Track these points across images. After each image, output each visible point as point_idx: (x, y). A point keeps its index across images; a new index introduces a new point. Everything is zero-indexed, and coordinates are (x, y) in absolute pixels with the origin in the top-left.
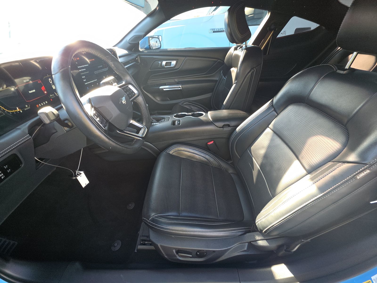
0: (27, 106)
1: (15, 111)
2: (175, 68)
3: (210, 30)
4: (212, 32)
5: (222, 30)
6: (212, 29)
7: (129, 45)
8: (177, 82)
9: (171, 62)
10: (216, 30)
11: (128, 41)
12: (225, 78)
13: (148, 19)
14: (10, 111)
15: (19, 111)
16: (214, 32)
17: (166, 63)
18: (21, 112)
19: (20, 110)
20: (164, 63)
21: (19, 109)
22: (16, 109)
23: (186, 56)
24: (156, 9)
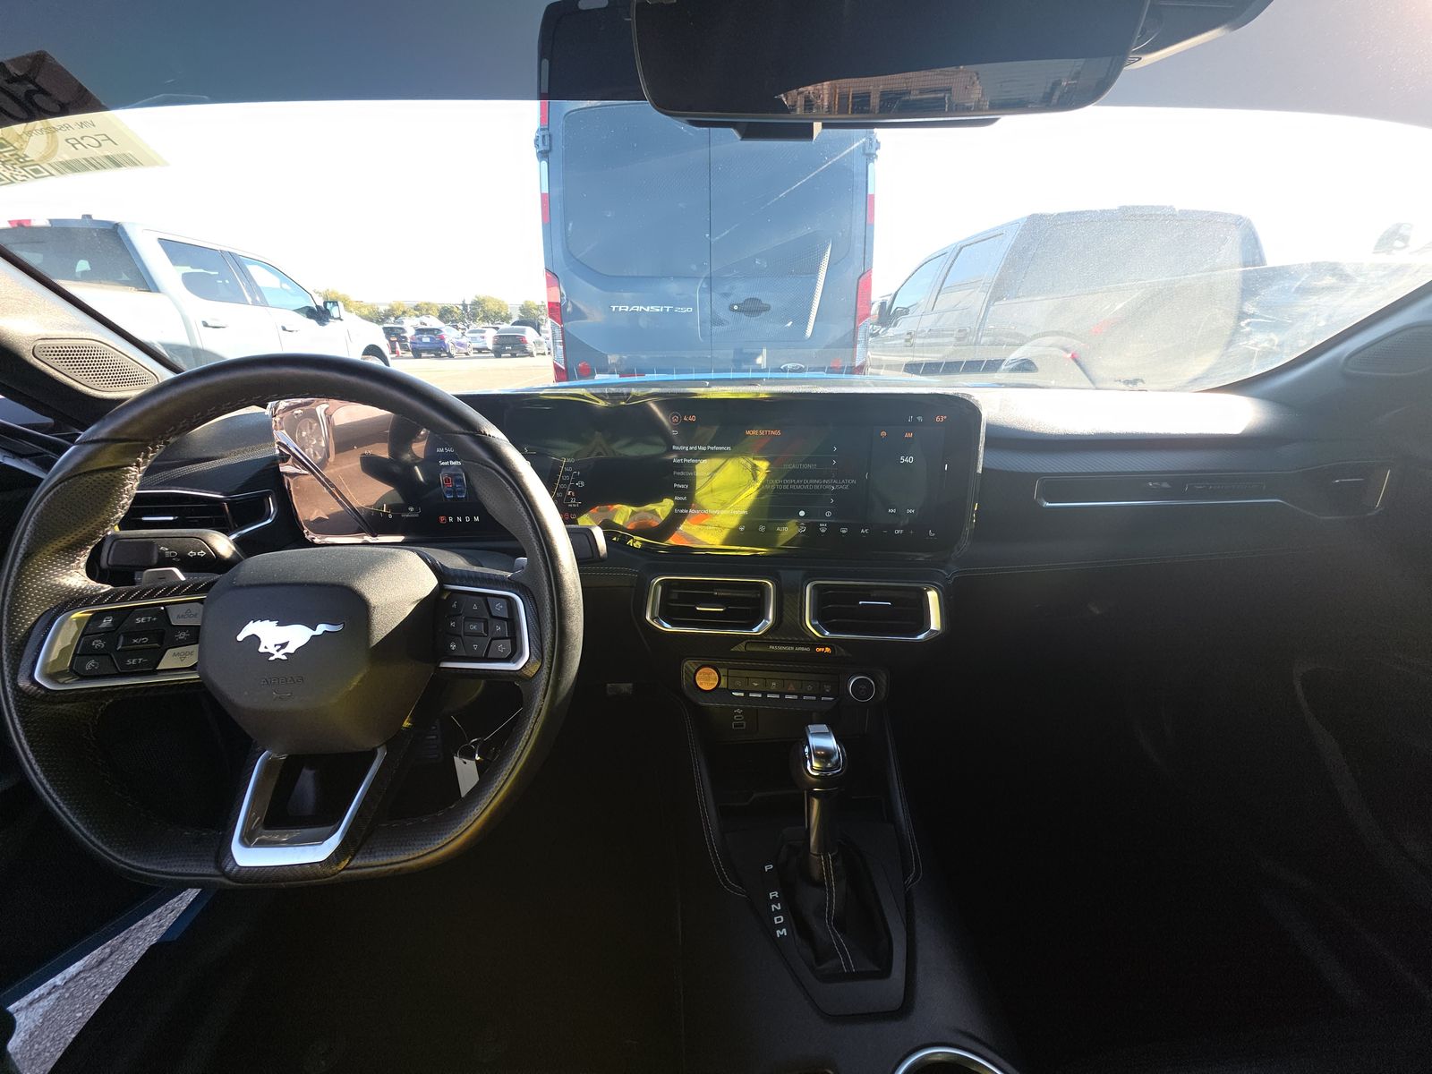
0: (411, 509)
15: (386, 515)
18: (390, 516)
19: (390, 512)
21: (388, 509)
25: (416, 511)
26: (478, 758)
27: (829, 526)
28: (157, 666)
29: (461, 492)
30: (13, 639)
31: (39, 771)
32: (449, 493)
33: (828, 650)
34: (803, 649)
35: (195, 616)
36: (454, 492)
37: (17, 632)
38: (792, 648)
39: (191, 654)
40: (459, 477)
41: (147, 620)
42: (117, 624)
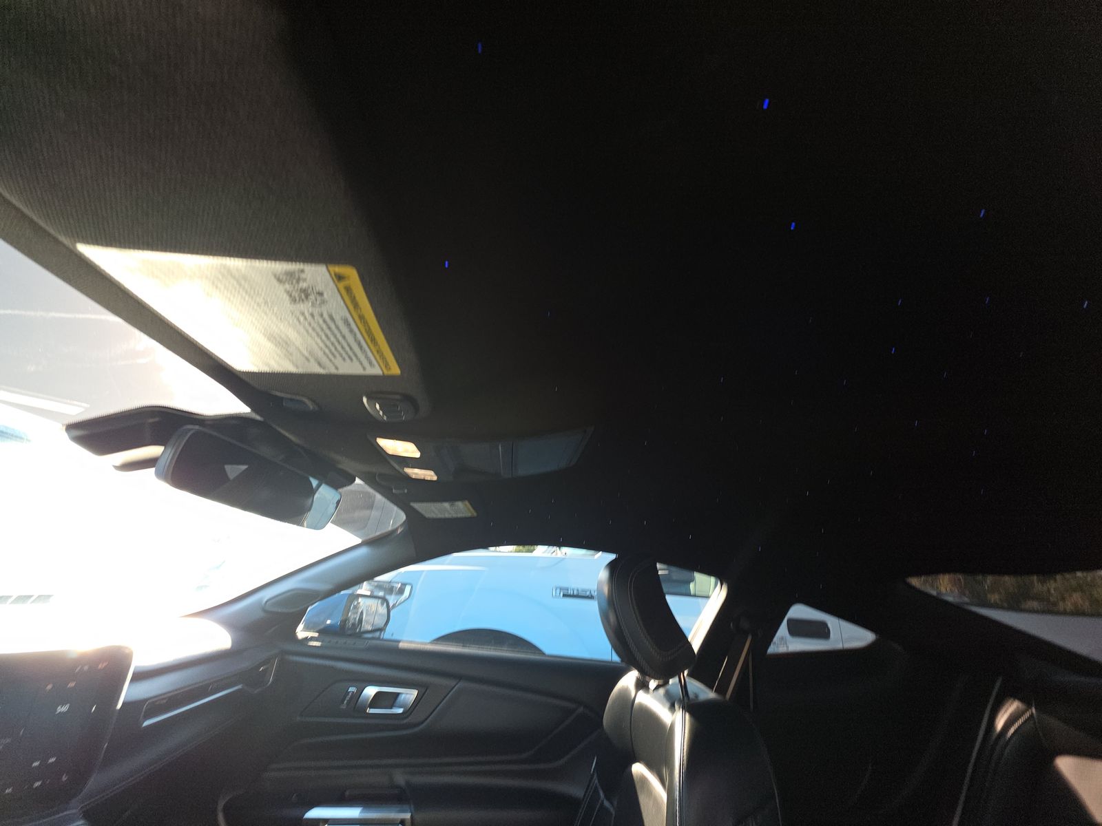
2: (405, 721)
3: (554, 590)
4: (562, 595)
5: (588, 593)
6: (561, 589)
7: (262, 614)
8: (398, 787)
9: (398, 694)
10: (570, 592)
11: (265, 600)
12: (612, 803)
13: (364, 551)
16: (565, 596)
17: (378, 694)
20: (370, 691)
23: (459, 677)
24: (397, 529)
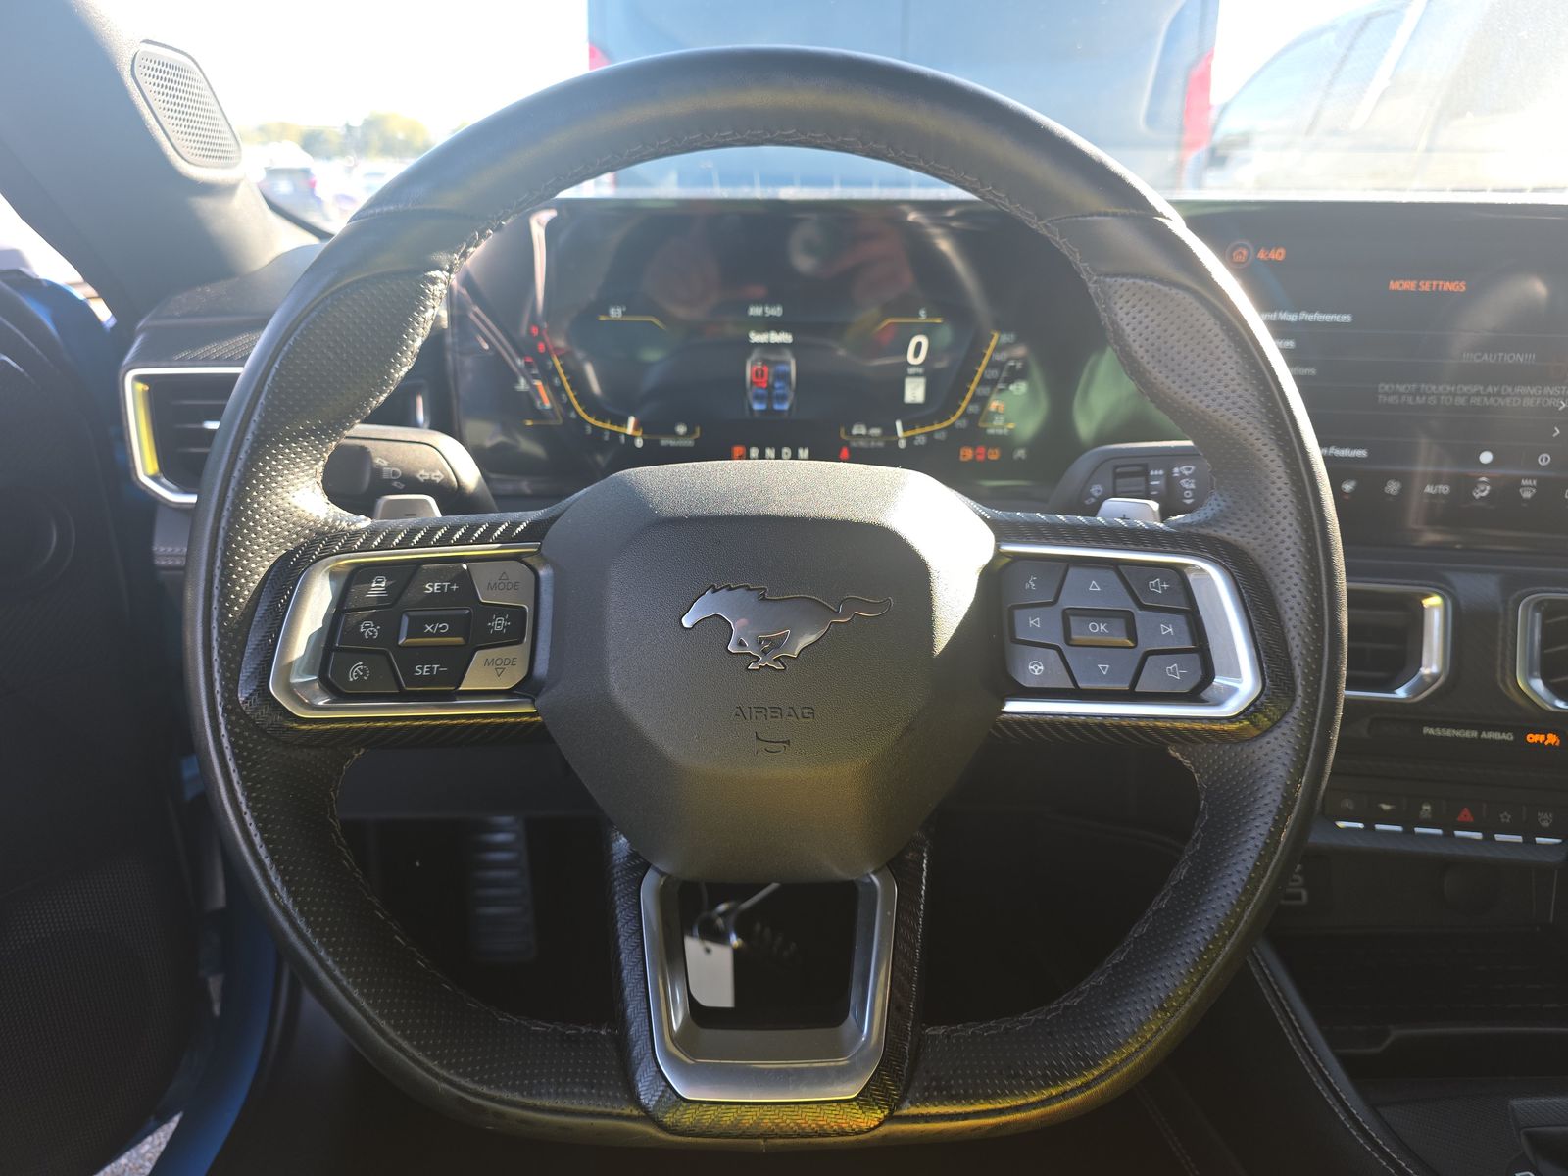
0: (681, 429)
1: (615, 428)
14: (592, 421)
15: (631, 439)
18: (639, 443)
19: (639, 434)
21: (636, 428)
22: (623, 422)
25: (689, 433)
26: (735, 941)
27: (1543, 485)
28: (459, 685)
29: (782, 398)
30: (226, 618)
31: (278, 885)
32: (758, 398)
33: (1552, 739)
34: (1497, 736)
35: (515, 586)
36: (770, 396)
37: (238, 596)
38: (1474, 734)
39: (512, 662)
40: (782, 368)
41: (442, 587)
42: (394, 594)
